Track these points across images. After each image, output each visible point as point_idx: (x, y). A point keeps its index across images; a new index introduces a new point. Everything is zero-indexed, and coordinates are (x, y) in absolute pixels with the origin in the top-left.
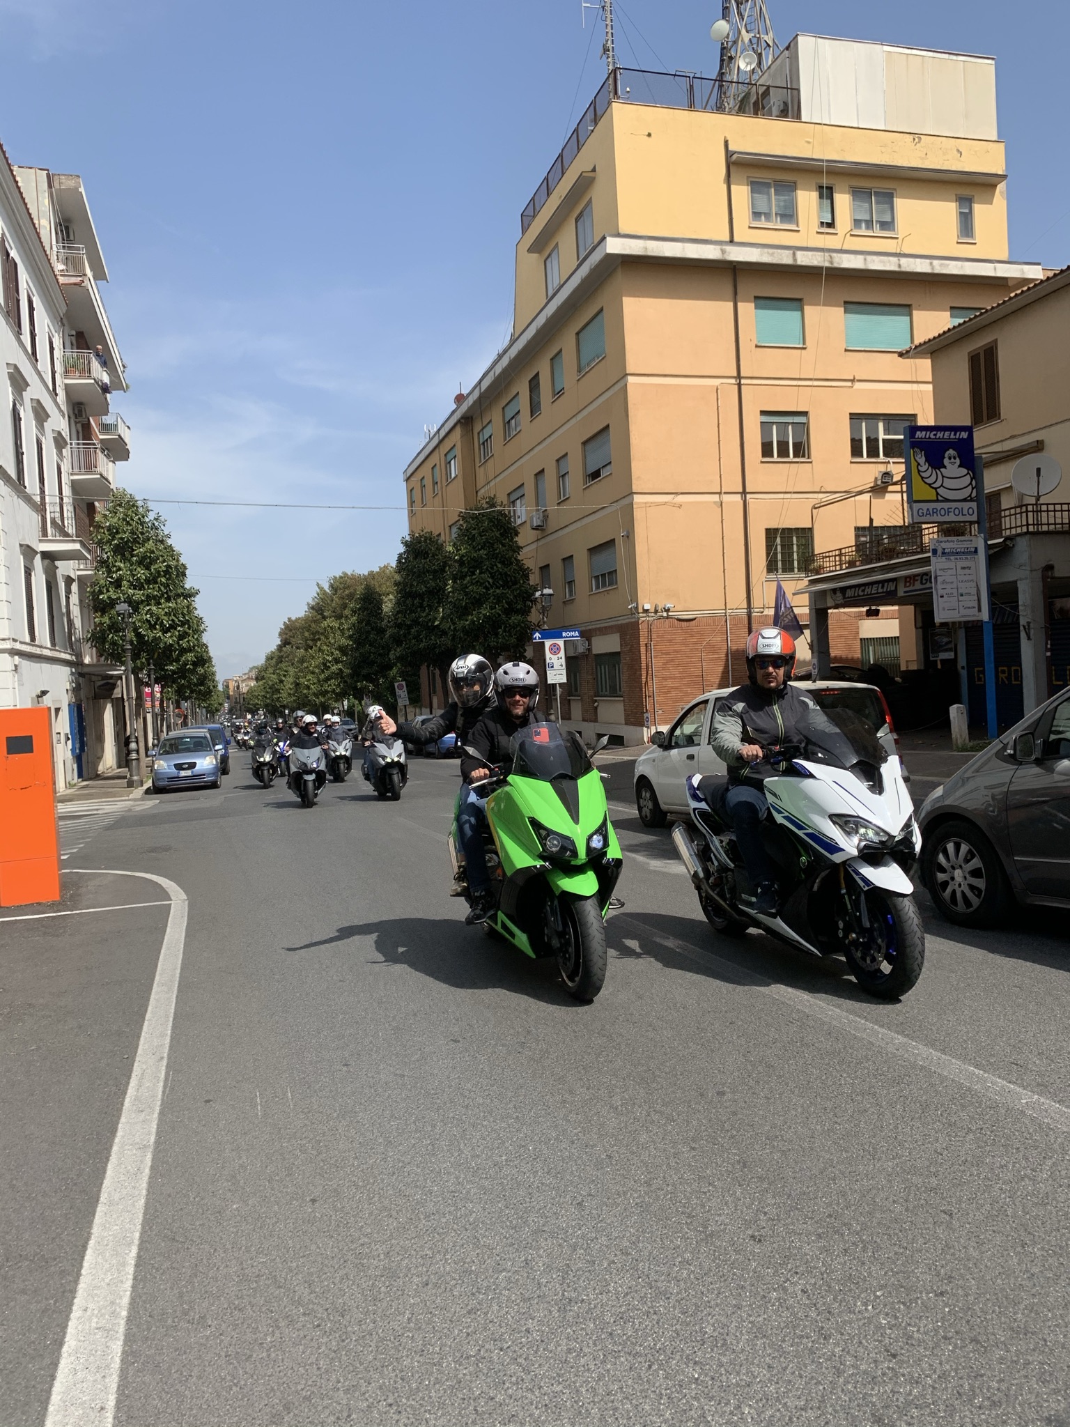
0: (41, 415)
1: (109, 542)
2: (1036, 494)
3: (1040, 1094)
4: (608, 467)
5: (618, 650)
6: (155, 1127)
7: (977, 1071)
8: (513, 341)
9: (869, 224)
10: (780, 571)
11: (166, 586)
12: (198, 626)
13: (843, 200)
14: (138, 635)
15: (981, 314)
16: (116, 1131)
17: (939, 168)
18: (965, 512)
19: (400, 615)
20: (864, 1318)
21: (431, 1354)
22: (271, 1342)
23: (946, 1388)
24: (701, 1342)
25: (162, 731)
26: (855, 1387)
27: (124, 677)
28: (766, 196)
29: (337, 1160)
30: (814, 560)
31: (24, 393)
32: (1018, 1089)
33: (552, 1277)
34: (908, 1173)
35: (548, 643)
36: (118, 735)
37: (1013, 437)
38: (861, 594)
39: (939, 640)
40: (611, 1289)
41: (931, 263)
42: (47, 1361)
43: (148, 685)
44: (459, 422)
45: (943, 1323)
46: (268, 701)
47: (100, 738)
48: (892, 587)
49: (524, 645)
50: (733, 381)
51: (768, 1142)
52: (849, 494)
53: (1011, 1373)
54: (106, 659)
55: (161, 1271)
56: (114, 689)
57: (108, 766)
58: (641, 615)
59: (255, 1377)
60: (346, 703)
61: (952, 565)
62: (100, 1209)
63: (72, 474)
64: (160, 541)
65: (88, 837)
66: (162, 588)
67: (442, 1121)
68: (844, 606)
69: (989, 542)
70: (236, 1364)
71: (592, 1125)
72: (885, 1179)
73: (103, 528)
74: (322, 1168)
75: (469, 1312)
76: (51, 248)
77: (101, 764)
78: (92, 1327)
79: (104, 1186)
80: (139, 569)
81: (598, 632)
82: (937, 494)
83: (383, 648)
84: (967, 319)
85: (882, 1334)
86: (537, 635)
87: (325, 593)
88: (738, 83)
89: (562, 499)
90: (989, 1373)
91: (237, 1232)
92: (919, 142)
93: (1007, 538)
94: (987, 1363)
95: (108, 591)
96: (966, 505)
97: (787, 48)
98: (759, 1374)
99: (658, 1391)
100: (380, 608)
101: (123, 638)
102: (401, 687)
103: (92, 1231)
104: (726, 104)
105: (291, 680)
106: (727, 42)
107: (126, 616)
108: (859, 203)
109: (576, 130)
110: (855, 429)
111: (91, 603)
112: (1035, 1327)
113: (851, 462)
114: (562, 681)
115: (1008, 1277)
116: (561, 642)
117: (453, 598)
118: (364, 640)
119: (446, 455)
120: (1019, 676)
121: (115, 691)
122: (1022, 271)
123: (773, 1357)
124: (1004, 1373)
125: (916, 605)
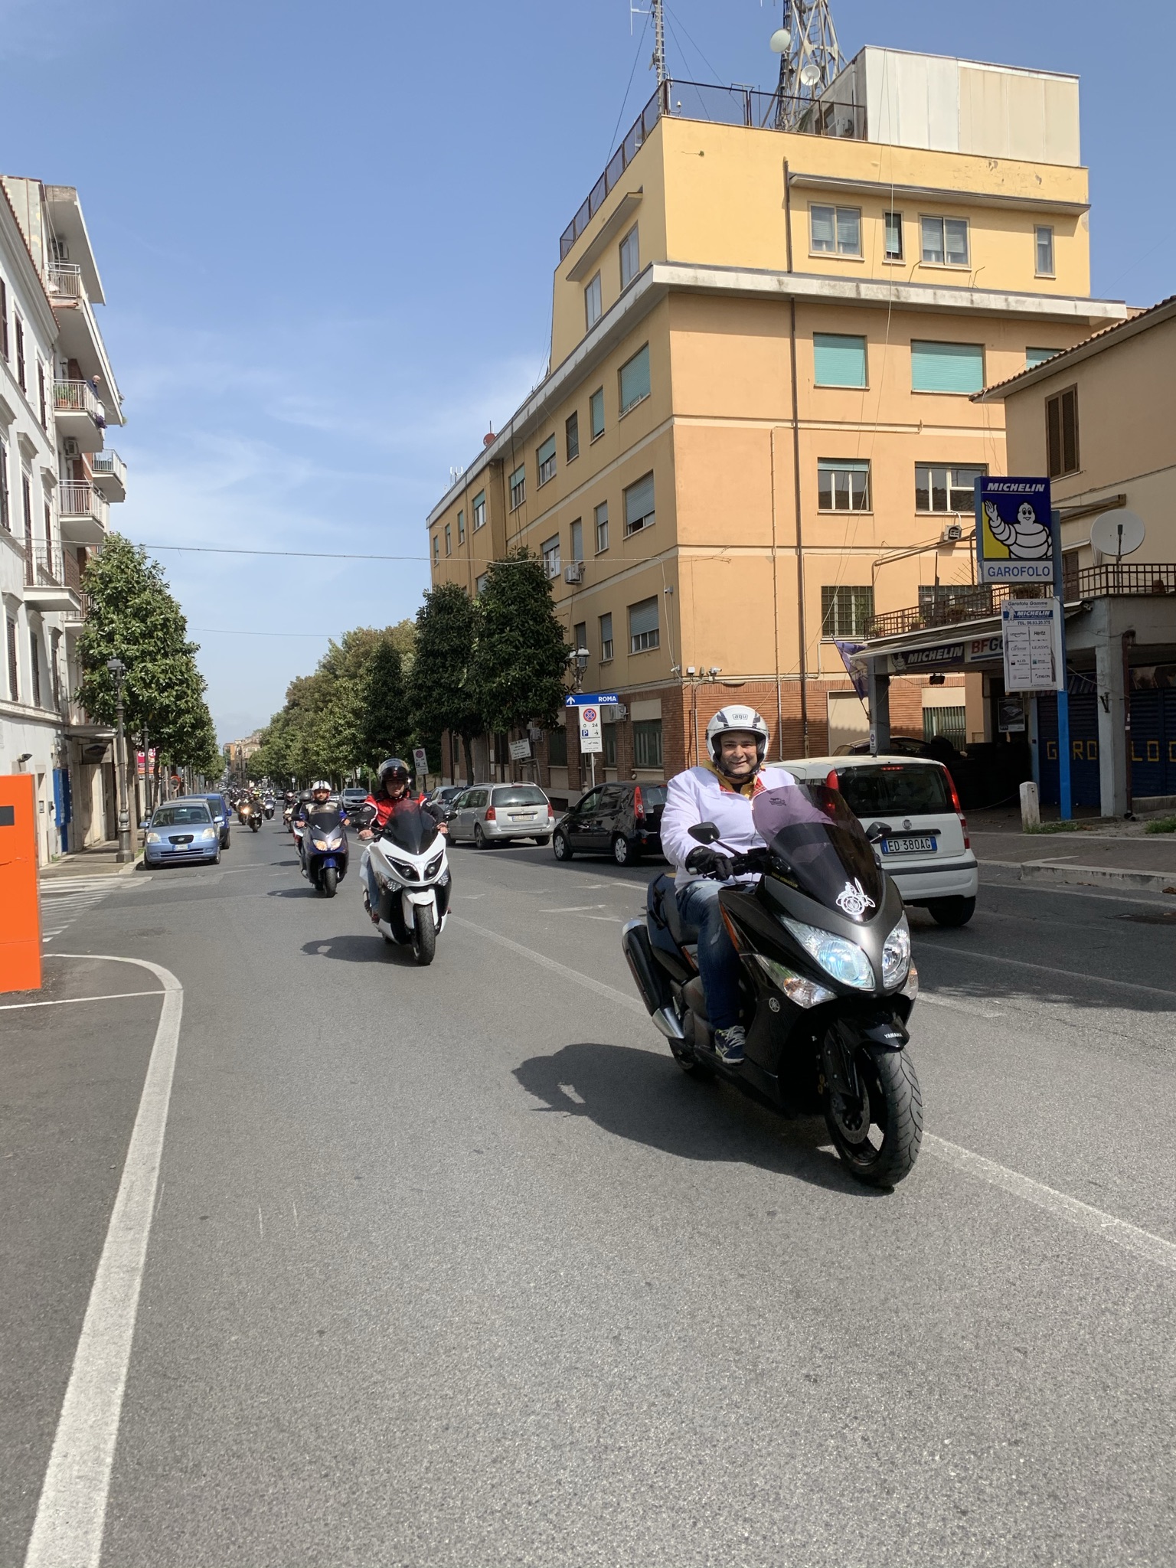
0: (28, 450)
1: (102, 591)
2: (1117, 554)
3: (1122, 1217)
4: (651, 517)
5: (658, 716)
6: (145, 1247)
7: (1052, 1191)
8: (549, 377)
9: (940, 256)
10: (837, 632)
11: (164, 641)
12: (198, 685)
13: (911, 229)
14: (132, 694)
15: (1060, 356)
16: (102, 1250)
17: (1016, 196)
18: (1040, 572)
19: (421, 675)
20: (931, 1470)
21: (452, 1508)
22: (273, 1494)
23: (1022, 1550)
24: (751, 1496)
25: (156, 800)
26: (922, 1549)
27: (115, 740)
28: (827, 223)
29: (347, 1287)
30: (874, 621)
31: (10, 426)
32: (1097, 1212)
33: (586, 1422)
34: (978, 1306)
35: (582, 708)
36: (107, 805)
37: (1092, 491)
38: (925, 659)
39: (1009, 711)
40: (652, 1435)
41: (1006, 300)
42: (22, 1514)
43: (141, 749)
44: (488, 464)
45: (1017, 1476)
46: (273, 768)
47: (87, 807)
48: (958, 652)
49: (556, 710)
50: (789, 425)
51: (824, 1269)
52: (914, 550)
53: (1093, 1533)
54: (96, 720)
55: (151, 1412)
56: (104, 753)
57: (96, 838)
58: (684, 679)
59: (255, 1534)
60: (359, 771)
61: (1024, 629)
62: (83, 1341)
63: (61, 516)
64: (157, 591)
65: (72, 918)
66: (159, 643)
67: (464, 1242)
68: (905, 673)
69: (1066, 606)
70: (234, 1519)
71: (630, 1248)
72: (952, 1311)
73: (94, 576)
74: (330, 1295)
75: (494, 1461)
76: (43, 267)
77: (88, 835)
78: (74, 1476)
79: (87, 1313)
80: (133, 622)
81: (637, 697)
82: (1010, 551)
83: (401, 711)
84: (1045, 362)
85: (951, 1489)
86: (571, 699)
87: (338, 650)
88: (799, 98)
89: (600, 551)
90: (1068, 1533)
91: (236, 1368)
92: (996, 167)
93: (1085, 602)
94: (1066, 1522)
95: (99, 646)
96: (1041, 564)
97: (854, 62)
98: (815, 1533)
99: (703, 1553)
100: (398, 667)
101: (115, 697)
102: (419, 755)
103: (74, 1365)
104: (786, 122)
105: (299, 745)
106: (788, 54)
107: (119, 673)
108: (929, 233)
109: (622, 147)
110: (920, 478)
111: (81, 659)
112: (1119, 1481)
113: (916, 515)
114: (597, 751)
115: (1088, 1424)
116: (596, 708)
117: (480, 657)
118: (380, 702)
119: (473, 500)
120: (1095, 750)
121: (106, 755)
122: (1105, 310)
123: (831, 1514)
124: (1085, 1533)
125: (984, 672)
